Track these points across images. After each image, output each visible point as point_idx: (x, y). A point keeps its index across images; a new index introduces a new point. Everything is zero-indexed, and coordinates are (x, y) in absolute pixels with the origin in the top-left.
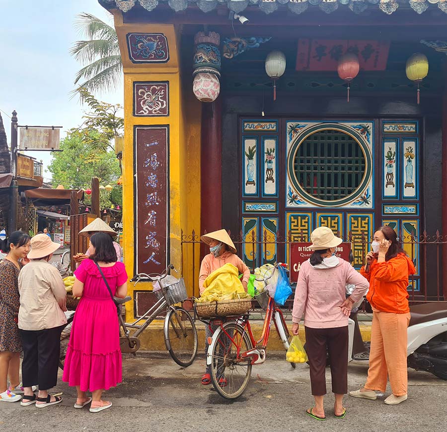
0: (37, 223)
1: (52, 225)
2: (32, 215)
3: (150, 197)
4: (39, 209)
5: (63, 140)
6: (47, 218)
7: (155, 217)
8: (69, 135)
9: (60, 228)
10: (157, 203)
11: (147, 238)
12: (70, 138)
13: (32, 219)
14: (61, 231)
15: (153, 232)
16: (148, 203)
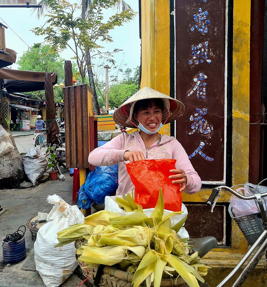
0: (10, 113)
1: (20, 114)
2: (6, 107)
3: (197, 50)
4: (11, 103)
5: (25, 53)
6: (17, 109)
7: (205, 84)
8: (30, 49)
9: (26, 117)
10: (209, 61)
11: (191, 119)
12: (30, 51)
13: (6, 110)
14: (27, 119)
15: (201, 108)
16: (194, 61)
